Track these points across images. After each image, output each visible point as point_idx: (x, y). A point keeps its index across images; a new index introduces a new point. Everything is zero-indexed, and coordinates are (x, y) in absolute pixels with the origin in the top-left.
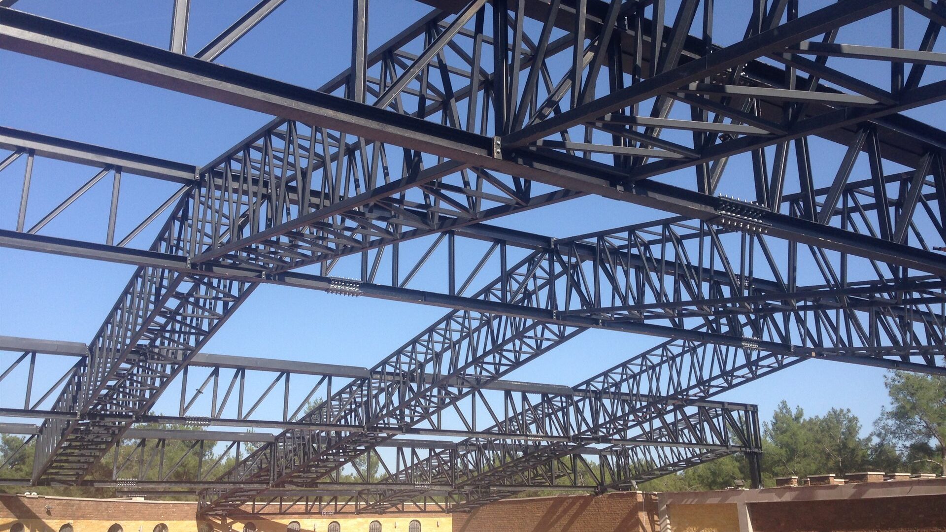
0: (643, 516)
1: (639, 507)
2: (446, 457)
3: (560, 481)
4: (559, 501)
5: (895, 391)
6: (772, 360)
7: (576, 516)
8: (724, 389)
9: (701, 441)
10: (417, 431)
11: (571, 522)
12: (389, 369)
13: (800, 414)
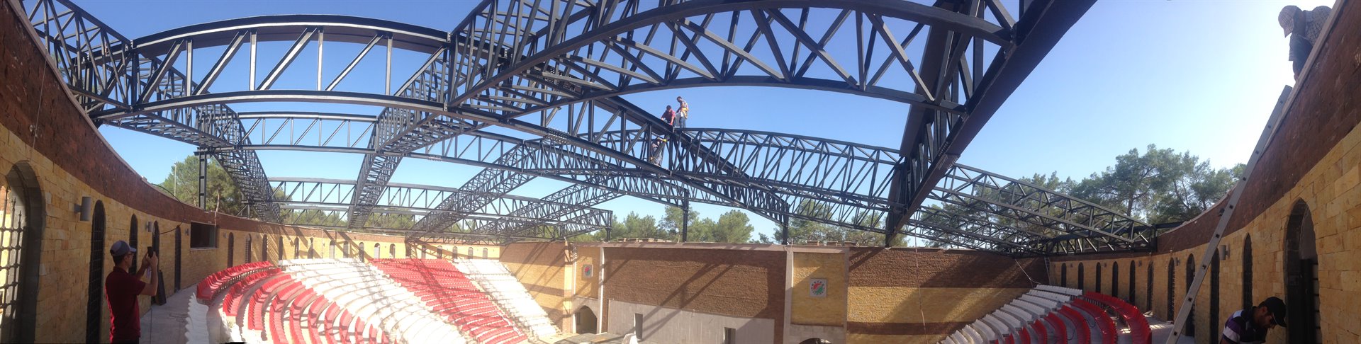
0: (567, 252)
1: (566, 248)
2: (493, 224)
3: (539, 236)
4: (539, 243)
5: (667, 211)
6: (611, 194)
7: (544, 249)
8: (595, 204)
9: (589, 224)
10: (476, 214)
11: (542, 252)
12: (465, 189)
13: (637, 216)
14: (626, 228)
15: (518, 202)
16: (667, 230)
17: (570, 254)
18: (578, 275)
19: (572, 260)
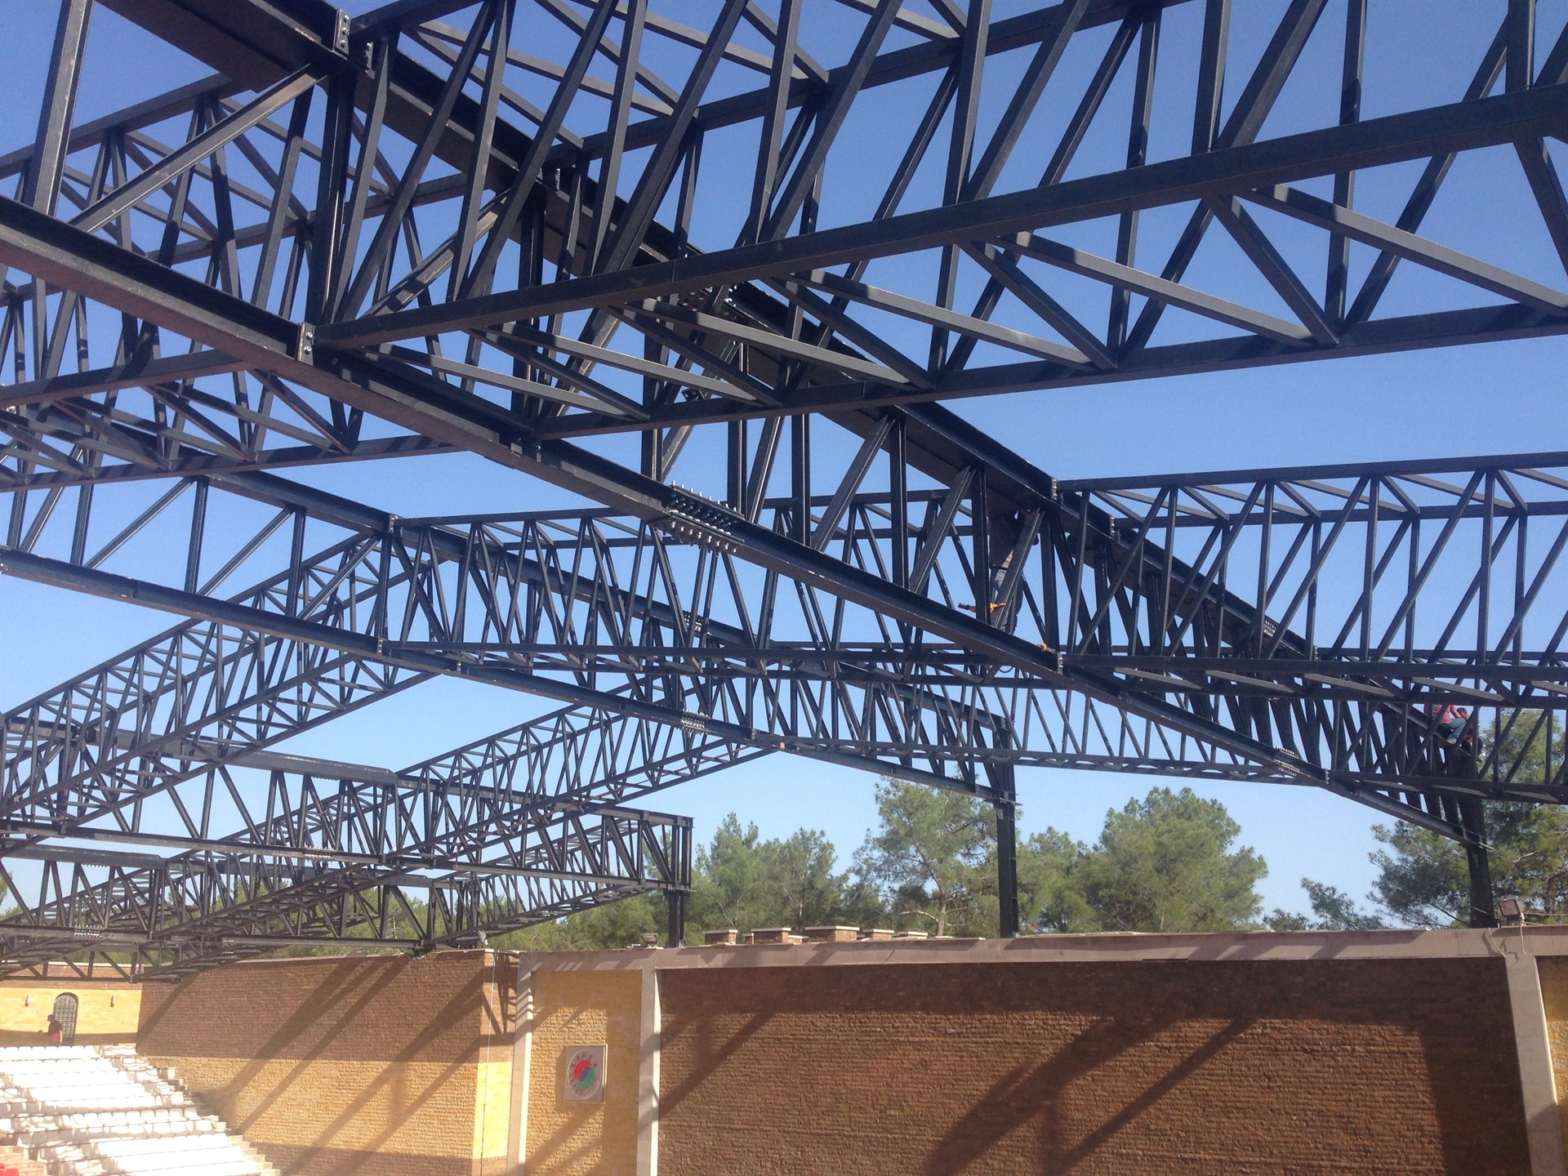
0: (491, 991)
1: (485, 975)
2: (143, 883)
3: (355, 931)
4: (350, 964)
5: (888, 808)
7: (375, 990)
8: (646, 791)
9: (600, 871)
10: (90, 834)
11: (365, 1000)
12: (45, 715)
13: (754, 835)
14: (715, 890)
15: (294, 782)
16: (886, 889)
17: (504, 1000)
18: (536, 1093)
19: (511, 1027)
